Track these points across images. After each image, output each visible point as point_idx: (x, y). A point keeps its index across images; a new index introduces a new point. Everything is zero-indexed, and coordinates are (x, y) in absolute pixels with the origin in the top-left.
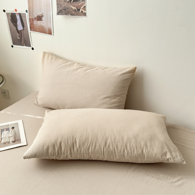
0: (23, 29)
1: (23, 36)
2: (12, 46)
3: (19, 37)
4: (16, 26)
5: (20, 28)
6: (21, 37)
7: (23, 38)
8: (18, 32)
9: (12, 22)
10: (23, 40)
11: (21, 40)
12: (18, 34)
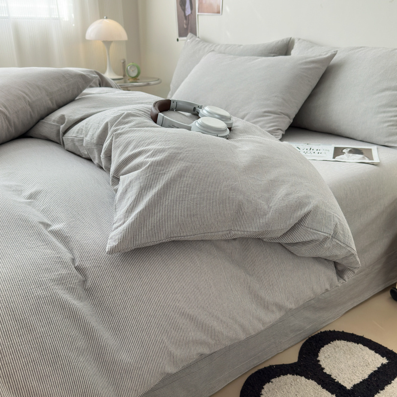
0: (191, 13)
1: (190, 22)
2: (178, 40)
3: (186, 24)
4: (184, 10)
5: (188, 12)
6: (187, 24)
7: (189, 26)
8: (186, 17)
9: (181, 5)
10: (189, 28)
11: (187, 29)
12: (185, 21)
